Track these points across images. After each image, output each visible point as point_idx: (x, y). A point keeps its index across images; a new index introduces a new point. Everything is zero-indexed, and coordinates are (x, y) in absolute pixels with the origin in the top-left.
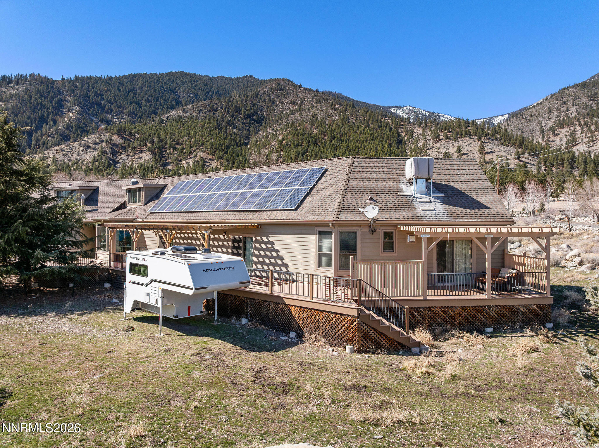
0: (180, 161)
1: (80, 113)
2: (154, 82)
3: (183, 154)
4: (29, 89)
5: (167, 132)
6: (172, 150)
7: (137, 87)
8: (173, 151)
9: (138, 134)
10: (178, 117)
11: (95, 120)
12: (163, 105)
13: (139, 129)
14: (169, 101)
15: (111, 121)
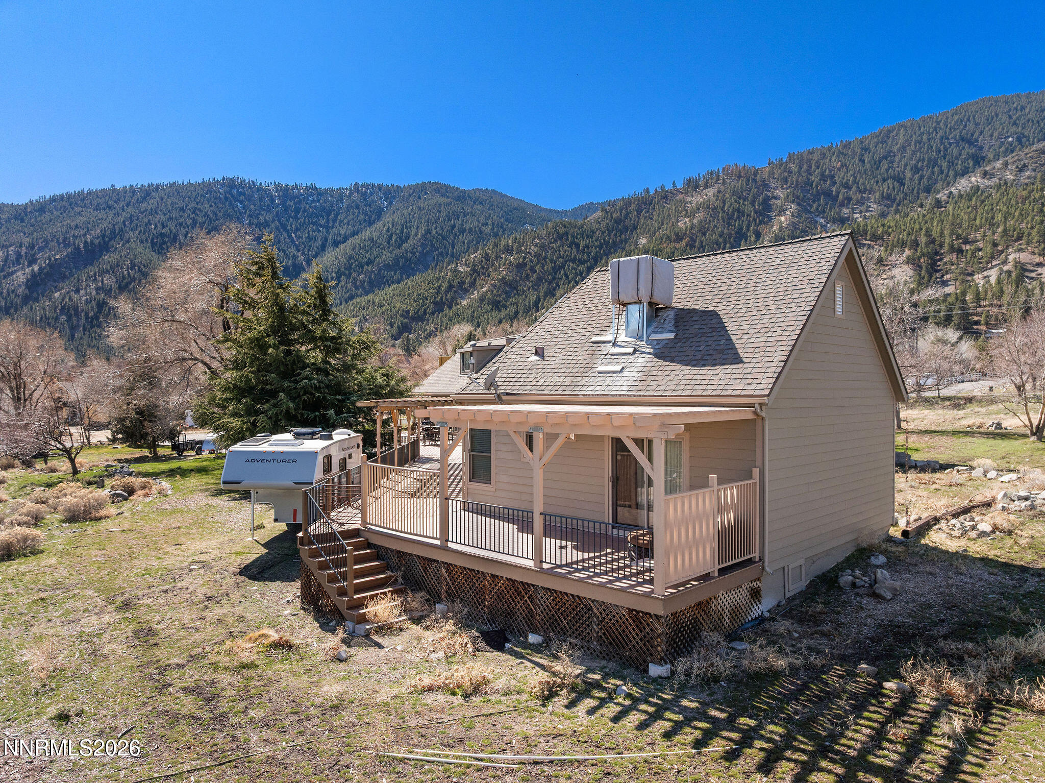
0: (972, 274)
1: (796, 215)
2: (928, 133)
3: (976, 260)
4: (722, 190)
5: (945, 222)
6: (955, 256)
7: (895, 149)
8: (957, 258)
9: (889, 235)
10: (971, 190)
11: (822, 220)
12: (945, 171)
13: (892, 225)
14: (960, 162)
15: (848, 219)
